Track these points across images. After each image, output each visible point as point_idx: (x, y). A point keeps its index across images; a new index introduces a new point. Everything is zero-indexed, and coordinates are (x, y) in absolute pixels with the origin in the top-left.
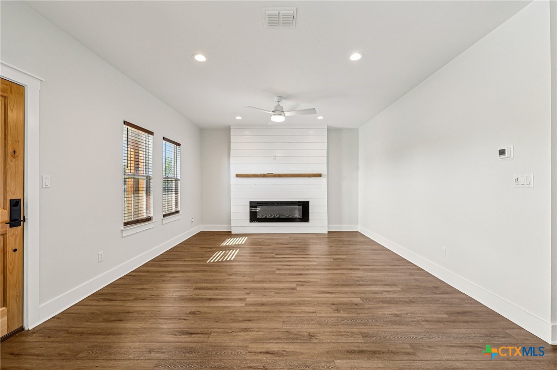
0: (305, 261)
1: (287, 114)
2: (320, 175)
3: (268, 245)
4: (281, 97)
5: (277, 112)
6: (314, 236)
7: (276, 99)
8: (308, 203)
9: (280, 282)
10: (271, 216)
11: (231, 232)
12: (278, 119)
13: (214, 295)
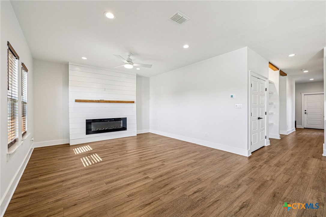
0: (148, 151)
1: (135, 65)
2: (133, 102)
3: (112, 147)
4: (131, 54)
5: (130, 63)
6: (131, 138)
7: (128, 54)
8: (126, 118)
9: (151, 164)
10: (102, 129)
11: (69, 144)
12: (128, 66)
13: (126, 182)
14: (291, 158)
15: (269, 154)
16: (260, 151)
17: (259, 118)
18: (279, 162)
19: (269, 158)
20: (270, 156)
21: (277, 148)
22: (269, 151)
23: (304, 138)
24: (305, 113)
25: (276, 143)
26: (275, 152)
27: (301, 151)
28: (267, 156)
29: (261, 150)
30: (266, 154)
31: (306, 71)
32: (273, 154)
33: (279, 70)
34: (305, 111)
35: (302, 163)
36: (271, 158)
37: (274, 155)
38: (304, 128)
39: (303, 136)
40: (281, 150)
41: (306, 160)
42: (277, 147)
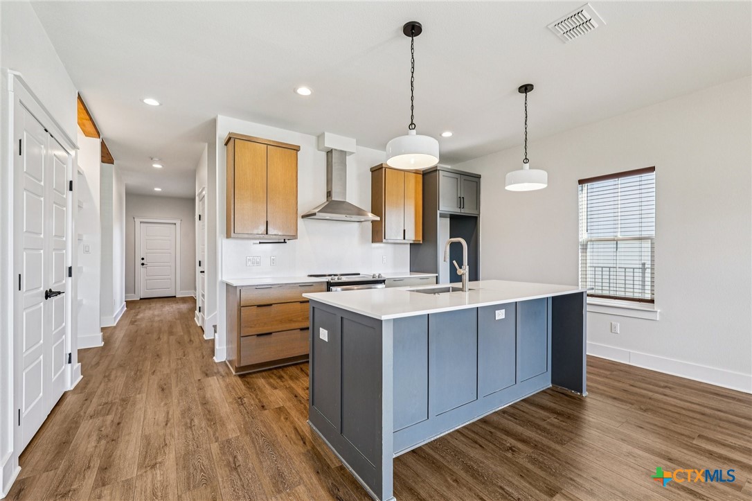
14: (166, 404)
15: (98, 421)
16: (56, 428)
17: (49, 294)
18: (147, 439)
19: (103, 442)
20: (104, 433)
21: (111, 384)
22: (91, 410)
23: (156, 325)
24: (143, 264)
25: (98, 364)
26: (112, 404)
27: (173, 365)
28: (94, 437)
29: (59, 417)
30: (85, 427)
31: (157, 166)
32: (110, 418)
33: (100, 137)
34: (143, 259)
35: (200, 408)
36: (114, 441)
37: (116, 421)
38: (141, 299)
39: (151, 320)
40: (126, 385)
41: (201, 393)
42: (109, 380)
